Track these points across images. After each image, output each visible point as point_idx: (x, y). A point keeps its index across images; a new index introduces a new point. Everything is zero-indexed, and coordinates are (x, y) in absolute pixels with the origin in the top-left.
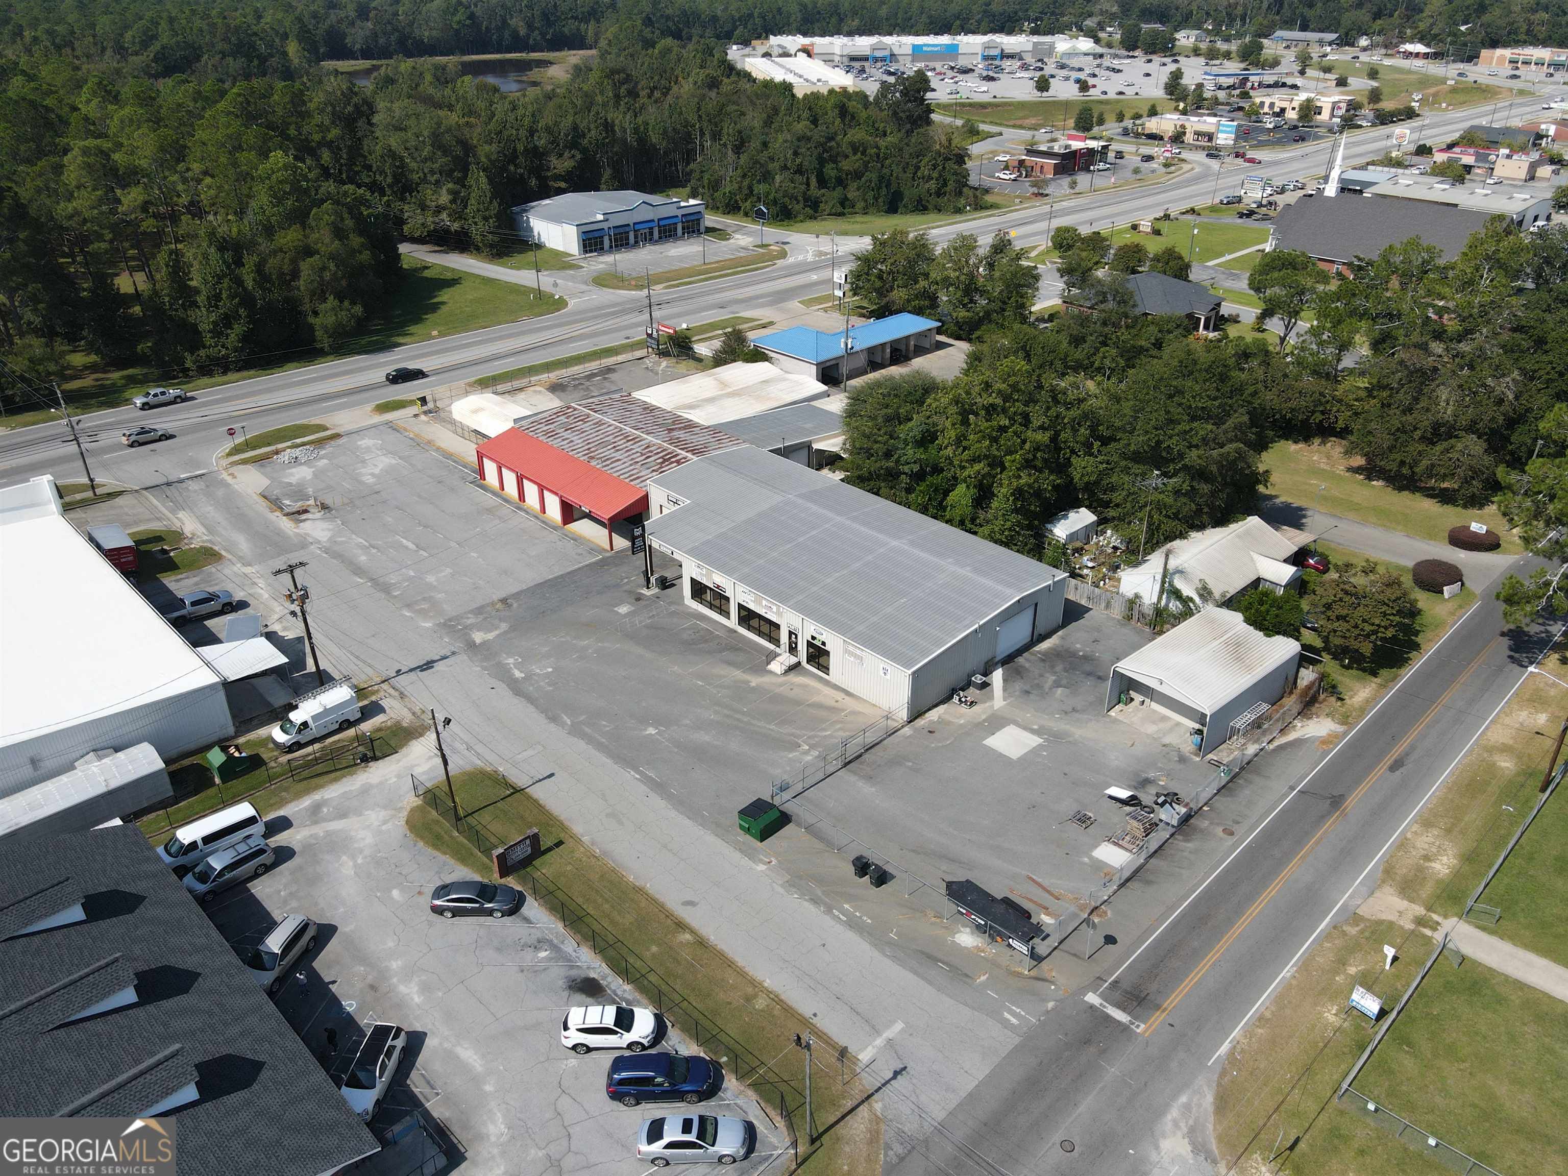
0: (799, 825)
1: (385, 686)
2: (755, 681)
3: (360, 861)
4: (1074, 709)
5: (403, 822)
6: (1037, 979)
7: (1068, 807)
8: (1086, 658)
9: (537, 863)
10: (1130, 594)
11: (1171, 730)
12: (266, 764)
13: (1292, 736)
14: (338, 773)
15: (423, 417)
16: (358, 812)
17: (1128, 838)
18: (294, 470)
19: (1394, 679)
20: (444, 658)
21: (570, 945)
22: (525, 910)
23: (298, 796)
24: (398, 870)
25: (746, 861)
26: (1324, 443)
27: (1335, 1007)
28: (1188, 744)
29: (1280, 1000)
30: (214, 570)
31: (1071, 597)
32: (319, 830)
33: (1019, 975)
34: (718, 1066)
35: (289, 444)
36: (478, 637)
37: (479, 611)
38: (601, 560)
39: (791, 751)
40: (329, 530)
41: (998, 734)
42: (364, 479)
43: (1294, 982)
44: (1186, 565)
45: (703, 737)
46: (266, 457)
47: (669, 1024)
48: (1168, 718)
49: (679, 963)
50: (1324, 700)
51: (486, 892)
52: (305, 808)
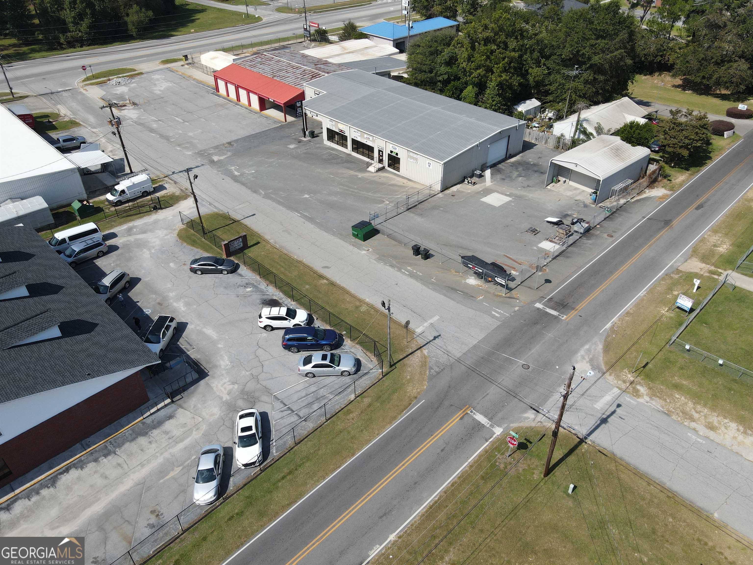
0: (384, 234)
1: (166, 179)
2: (360, 175)
3: (153, 251)
4: (528, 186)
5: (176, 235)
6: (509, 298)
7: (526, 225)
8: (534, 165)
9: (246, 251)
10: (559, 135)
11: (580, 193)
12: (103, 211)
13: (643, 196)
14: (142, 215)
15: (186, 66)
16: (152, 231)
17: (557, 238)
18: (118, 88)
19: (698, 171)
20: (197, 167)
21: (263, 285)
22: (239, 271)
23: (121, 224)
24: (173, 255)
25: (356, 250)
26: (660, 75)
27: (667, 308)
28: (589, 200)
29: (637, 305)
30: (76, 130)
31: (527, 139)
32: (132, 238)
33: (500, 296)
34: (341, 336)
35: (116, 76)
36: (216, 158)
37: (216, 147)
38: (280, 126)
39: (380, 204)
40: (137, 114)
41: (488, 196)
42: (155, 92)
43: (645, 298)
44: (589, 117)
45: (334, 198)
46: (104, 82)
47: (315, 318)
48: (578, 189)
49: (320, 292)
50: (661, 181)
51: (218, 261)
52: (124, 229)
